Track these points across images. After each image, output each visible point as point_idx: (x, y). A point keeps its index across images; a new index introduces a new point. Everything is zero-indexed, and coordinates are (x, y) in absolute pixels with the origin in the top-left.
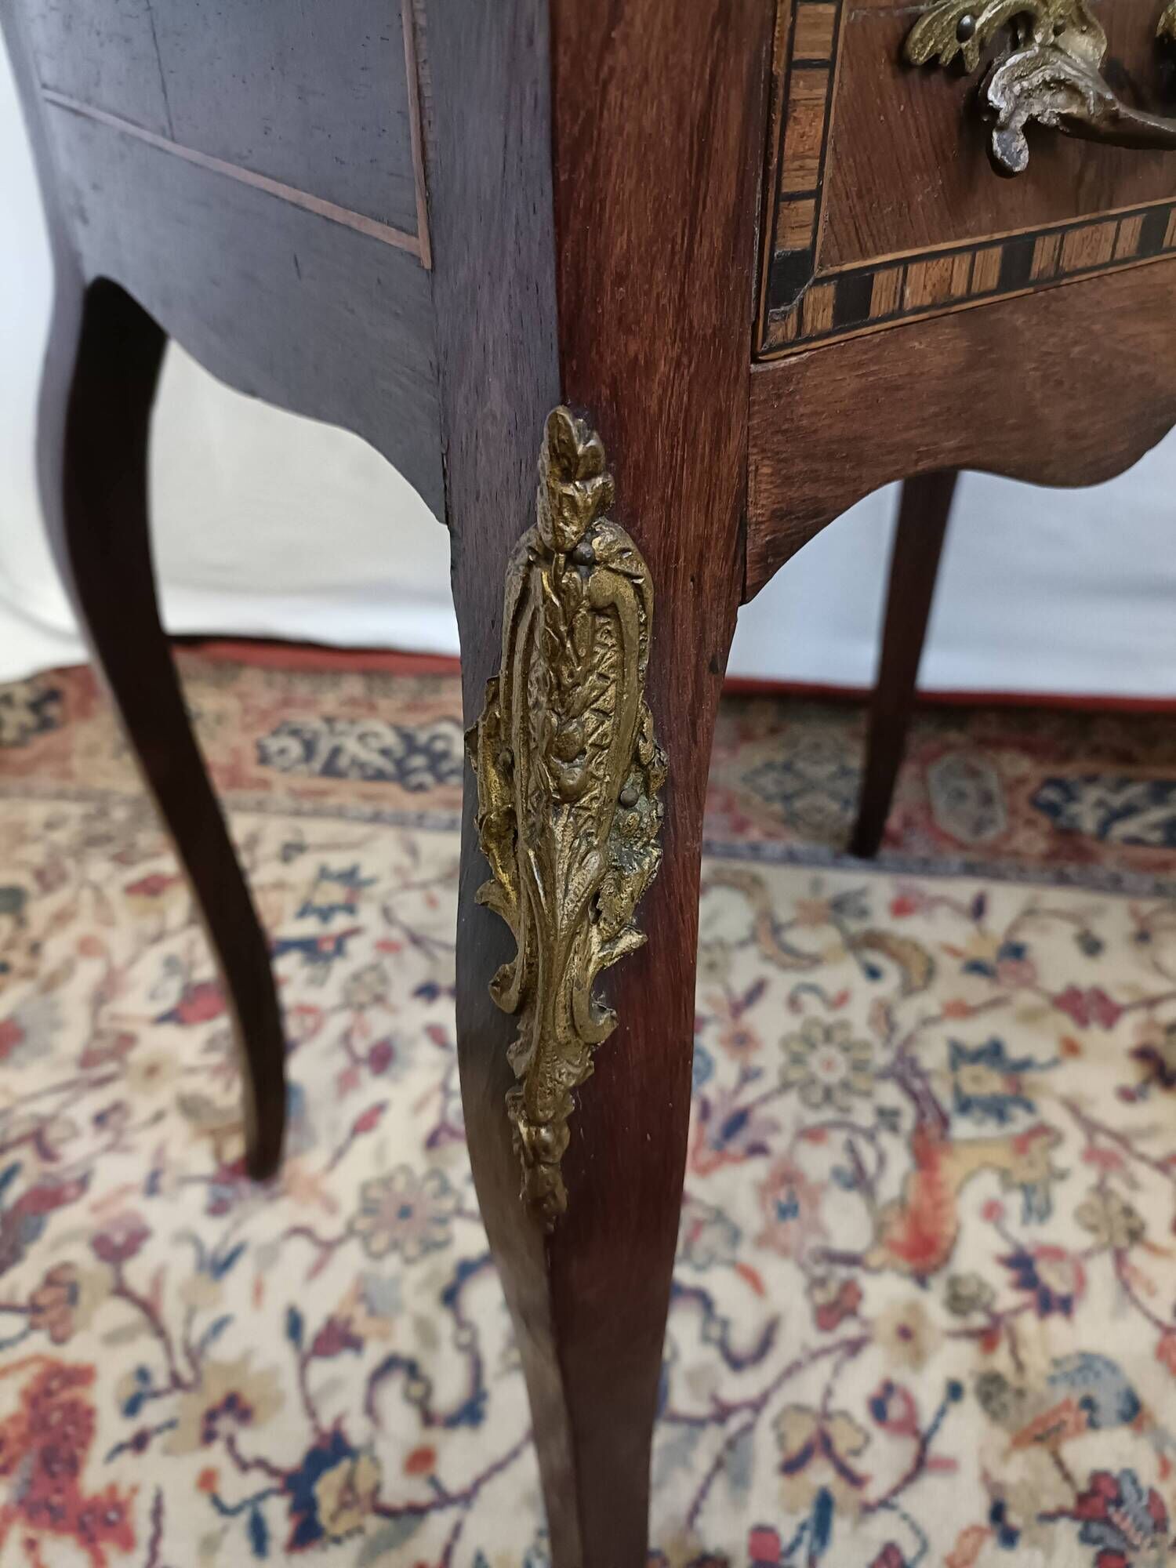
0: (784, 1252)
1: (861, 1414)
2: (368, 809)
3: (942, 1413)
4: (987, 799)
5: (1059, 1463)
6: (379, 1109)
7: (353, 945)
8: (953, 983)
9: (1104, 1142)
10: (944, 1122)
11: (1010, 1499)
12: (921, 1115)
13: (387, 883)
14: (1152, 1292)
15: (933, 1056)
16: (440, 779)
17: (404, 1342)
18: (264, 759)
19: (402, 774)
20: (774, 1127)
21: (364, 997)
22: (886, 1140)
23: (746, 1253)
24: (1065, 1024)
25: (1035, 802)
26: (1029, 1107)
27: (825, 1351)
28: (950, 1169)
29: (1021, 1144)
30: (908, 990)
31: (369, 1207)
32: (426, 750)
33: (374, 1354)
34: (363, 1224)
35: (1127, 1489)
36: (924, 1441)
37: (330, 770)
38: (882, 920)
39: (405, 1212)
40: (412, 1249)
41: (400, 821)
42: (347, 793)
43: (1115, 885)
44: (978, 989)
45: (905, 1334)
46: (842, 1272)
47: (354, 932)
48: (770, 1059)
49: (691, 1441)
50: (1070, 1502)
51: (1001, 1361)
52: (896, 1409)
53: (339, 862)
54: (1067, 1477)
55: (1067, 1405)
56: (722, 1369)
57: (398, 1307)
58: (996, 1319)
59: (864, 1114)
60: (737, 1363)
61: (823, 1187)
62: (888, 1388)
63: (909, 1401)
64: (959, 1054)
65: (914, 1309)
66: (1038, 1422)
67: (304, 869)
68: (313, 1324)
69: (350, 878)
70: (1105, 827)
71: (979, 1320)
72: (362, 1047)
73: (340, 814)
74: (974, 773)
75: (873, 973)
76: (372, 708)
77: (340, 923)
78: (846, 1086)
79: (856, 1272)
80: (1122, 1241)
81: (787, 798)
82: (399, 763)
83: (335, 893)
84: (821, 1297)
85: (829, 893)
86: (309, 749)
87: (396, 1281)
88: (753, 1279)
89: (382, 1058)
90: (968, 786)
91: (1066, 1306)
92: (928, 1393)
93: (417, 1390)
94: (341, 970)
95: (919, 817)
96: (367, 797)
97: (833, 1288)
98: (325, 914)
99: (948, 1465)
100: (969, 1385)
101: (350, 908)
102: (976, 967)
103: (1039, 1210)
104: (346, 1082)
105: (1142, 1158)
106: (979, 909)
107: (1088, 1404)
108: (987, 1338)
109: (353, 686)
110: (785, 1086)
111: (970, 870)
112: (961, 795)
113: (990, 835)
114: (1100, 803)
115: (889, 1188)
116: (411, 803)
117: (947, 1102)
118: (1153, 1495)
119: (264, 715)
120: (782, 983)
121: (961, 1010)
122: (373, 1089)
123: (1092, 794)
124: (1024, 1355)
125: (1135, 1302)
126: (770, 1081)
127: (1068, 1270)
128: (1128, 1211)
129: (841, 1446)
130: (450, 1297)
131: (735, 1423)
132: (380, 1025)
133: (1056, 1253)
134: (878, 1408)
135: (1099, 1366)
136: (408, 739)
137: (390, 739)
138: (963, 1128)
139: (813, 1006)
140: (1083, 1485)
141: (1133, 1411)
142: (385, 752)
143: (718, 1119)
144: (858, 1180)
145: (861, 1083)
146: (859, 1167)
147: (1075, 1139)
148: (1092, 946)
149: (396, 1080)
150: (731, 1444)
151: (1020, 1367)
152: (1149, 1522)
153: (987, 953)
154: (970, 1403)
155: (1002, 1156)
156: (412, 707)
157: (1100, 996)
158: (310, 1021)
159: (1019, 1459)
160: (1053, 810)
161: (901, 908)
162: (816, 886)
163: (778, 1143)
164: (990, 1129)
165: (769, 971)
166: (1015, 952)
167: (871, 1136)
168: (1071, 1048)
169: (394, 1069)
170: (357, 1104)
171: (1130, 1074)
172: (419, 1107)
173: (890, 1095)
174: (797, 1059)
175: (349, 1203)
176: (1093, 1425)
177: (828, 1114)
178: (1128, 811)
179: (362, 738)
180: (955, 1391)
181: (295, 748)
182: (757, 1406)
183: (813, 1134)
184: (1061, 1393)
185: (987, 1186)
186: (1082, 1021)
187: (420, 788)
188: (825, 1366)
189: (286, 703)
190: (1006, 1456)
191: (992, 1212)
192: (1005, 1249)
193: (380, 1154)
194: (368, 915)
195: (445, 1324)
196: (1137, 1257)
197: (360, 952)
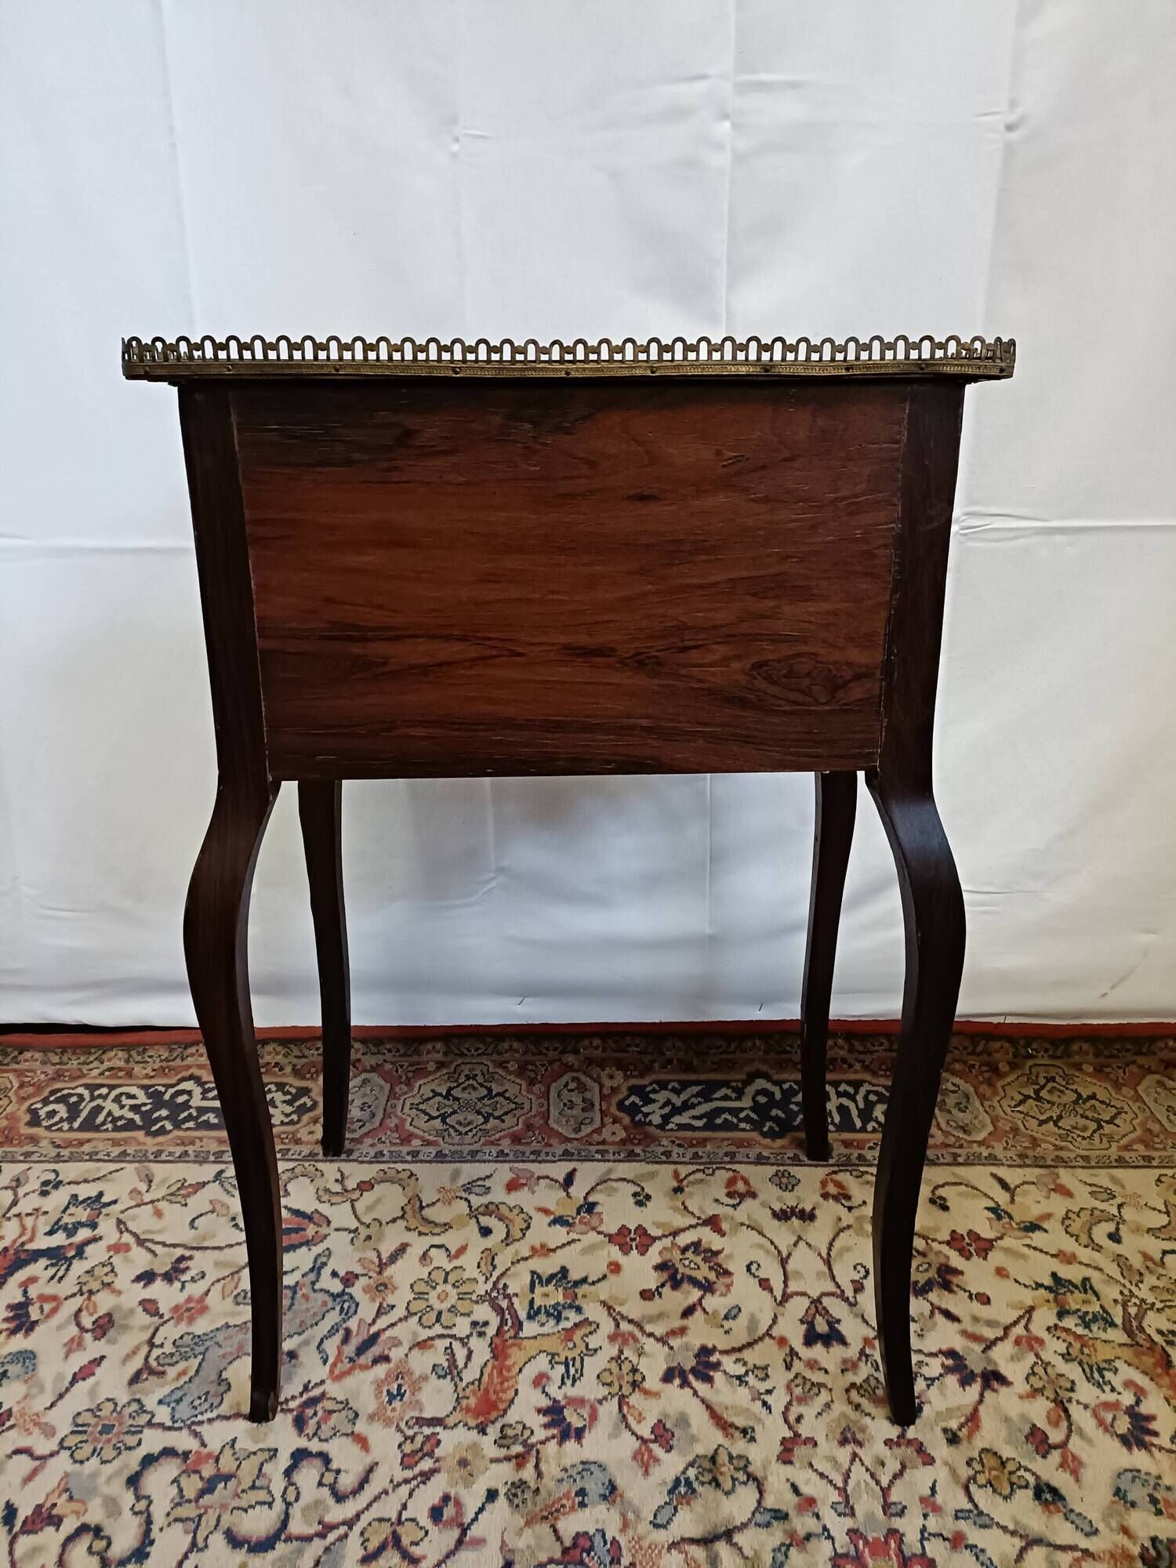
0: (388, 1422)
1: (425, 1520)
2: (116, 1152)
3: (481, 1510)
4: (589, 1106)
5: (555, 1531)
6: (98, 1361)
7: (89, 1250)
8: (542, 1232)
9: (625, 1326)
10: (519, 1325)
11: (517, 1558)
12: (503, 1322)
13: (126, 1202)
14: (640, 1419)
15: (518, 1283)
16: (177, 1125)
17: (95, 1515)
18: (35, 1121)
19: (148, 1125)
20: (396, 1342)
21: (95, 1285)
22: (475, 1343)
23: (360, 1427)
24: (615, 1253)
25: (621, 1105)
26: (579, 1310)
27: (407, 1481)
28: (516, 1356)
29: (569, 1333)
30: (508, 1240)
31: (79, 1428)
32: (171, 1105)
33: (69, 1526)
34: (71, 1441)
35: (598, 1540)
36: (464, 1532)
37: (89, 1125)
38: (498, 1195)
39: (107, 1429)
40: (108, 1453)
41: (142, 1158)
42: (99, 1142)
43: (667, 1158)
44: (560, 1234)
45: (463, 1463)
46: (427, 1431)
47: (96, 1239)
48: (401, 1298)
49: (300, 1552)
50: (558, 1555)
51: (528, 1473)
52: (449, 1512)
53: (86, 1191)
54: (558, 1538)
55: (567, 1496)
56: (331, 1501)
57: (93, 1491)
58: (529, 1447)
59: (463, 1327)
60: (340, 1498)
61: (425, 1378)
62: (446, 1498)
63: (458, 1504)
64: (536, 1279)
65: (475, 1447)
66: (546, 1507)
67: (60, 1197)
68: (24, 1512)
69: (96, 1202)
70: (666, 1119)
71: (517, 1449)
72: (87, 1321)
73: (92, 1157)
74: (582, 1088)
75: (486, 1232)
76: (130, 1074)
77: (83, 1234)
78: (452, 1309)
79: (438, 1429)
80: (626, 1390)
81: (443, 1118)
82: (146, 1116)
83: (82, 1214)
84: (408, 1448)
85: (463, 1180)
86: (74, 1111)
87: (94, 1476)
88: (362, 1442)
89: (104, 1326)
90: (577, 1098)
91: (579, 1434)
92: (472, 1500)
93: (100, 1545)
94: (79, 1268)
95: (538, 1122)
96: (116, 1143)
97: (419, 1439)
98: (71, 1231)
99: (479, 1542)
100: (502, 1491)
101: (93, 1225)
102: (559, 1221)
103: (572, 1376)
104: (73, 1346)
105: (651, 1335)
106: (569, 1180)
107: (582, 1492)
108: (520, 1460)
109: (116, 1058)
110: (410, 1314)
111: (567, 1156)
112: (571, 1105)
113: (586, 1130)
114: (668, 1102)
115: (471, 1374)
116: (151, 1144)
117: (522, 1315)
118: (614, 1541)
119: (39, 1088)
120: (419, 1245)
121: (545, 1251)
122: (93, 1348)
123: (662, 1096)
124: (543, 1467)
125: (628, 1426)
126: (400, 1312)
127: (585, 1412)
128: (634, 1370)
129: (405, 1541)
130: (133, 1481)
131: (332, 1537)
132: (104, 1302)
133: (580, 1402)
134: (436, 1514)
135: (593, 1468)
136: (156, 1097)
137: (142, 1098)
138: (530, 1328)
139: (439, 1258)
140: (568, 1543)
141: (611, 1492)
142: (135, 1108)
143: (355, 1342)
144: (451, 1371)
145: (463, 1306)
146: (453, 1361)
147: (607, 1326)
148: (642, 1200)
149: (113, 1342)
150: (327, 1549)
151: (540, 1475)
152: (608, 1559)
153: (569, 1211)
154: (502, 1501)
155: (553, 1345)
156: (161, 1071)
157: (641, 1230)
158: (47, 1307)
159: (528, 1532)
160: (633, 1110)
161: (512, 1186)
162: (455, 1175)
163: (396, 1354)
164: (550, 1326)
165: (411, 1237)
166: (590, 1207)
167: (463, 1342)
168: (615, 1268)
169: (111, 1333)
170: (79, 1360)
171: (652, 1281)
172: (128, 1357)
173: (484, 1312)
174: (420, 1296)
175: (64, 1429)
176: (583, 1505)
177: (438, 1329)
178: (686, 1106)
179: (117, 1100)
180: (492, 1495)
181: (62, 1111)
182: (350, 1523)
183: (422, 1345)
184: (565, 1487)
185: (542, 1363)
186: (625, 1249)
187: (162, 1131)
188: (404, 1490)
189: (58, 1076)
190: (520, 1532)
191: (540, 1381)
192: (545, 1403)
193: (93, 1392)
194: (107, 1228)
195: (128, 1498)
196: (636, 1399)
197: (96, 1254)
